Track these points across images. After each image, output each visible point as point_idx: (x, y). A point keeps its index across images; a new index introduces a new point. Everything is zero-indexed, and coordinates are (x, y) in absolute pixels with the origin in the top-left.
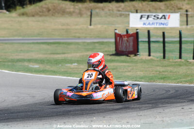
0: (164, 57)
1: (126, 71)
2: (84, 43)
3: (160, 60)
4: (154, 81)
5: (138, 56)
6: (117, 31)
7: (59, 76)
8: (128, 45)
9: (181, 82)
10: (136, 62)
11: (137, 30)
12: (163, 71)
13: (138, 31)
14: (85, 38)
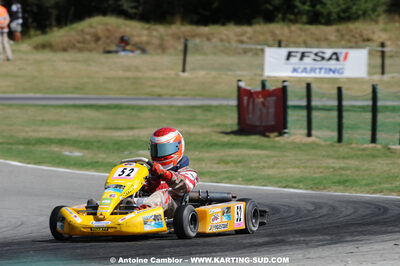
0: (340, 139)
1: (264, 167)
2: (171, 107)
3: (332, 146)
4: (325, 188)
5: (286, 135)
6: (242, 84)
8: (265, 112)
10: (282, 148)
11: (284, 81)
12: (342, 169)
13: (286, 84)
14: (172, 97)
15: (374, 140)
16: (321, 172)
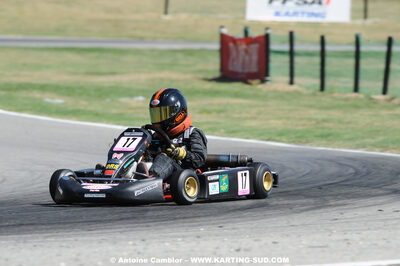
0: (322, 88)
1: (246, 118)
2: (153, 50)
3: (314, 95)
4: (307, 142)
5: (268, 83)
6: (225, 31)
7: (107, 123)
8: (245, 59)
9: (364, 146)
10: (265, 97)
11: (267, 29)
12: (324, 121)
13: (269, 31)
14: (154, 40)
15: (356, 89)
16: (304, 125)
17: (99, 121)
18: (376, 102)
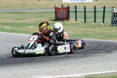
0: (85, 22)
2: (35, 12)
3: (83, 24)
5: (69, 21)
6: (56, 6)
7: (23, 34)
8: (63, 14)
9: (98, 38)
10: (68, 25)
12: (86, 31)
14: (36, 9)
15: (95, 22)
16: (80, 33)
17: (20, 33)
18: (101, 25)
